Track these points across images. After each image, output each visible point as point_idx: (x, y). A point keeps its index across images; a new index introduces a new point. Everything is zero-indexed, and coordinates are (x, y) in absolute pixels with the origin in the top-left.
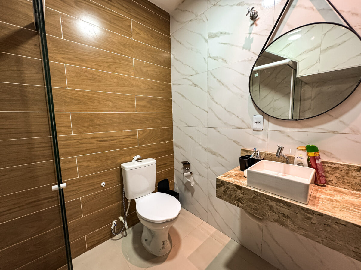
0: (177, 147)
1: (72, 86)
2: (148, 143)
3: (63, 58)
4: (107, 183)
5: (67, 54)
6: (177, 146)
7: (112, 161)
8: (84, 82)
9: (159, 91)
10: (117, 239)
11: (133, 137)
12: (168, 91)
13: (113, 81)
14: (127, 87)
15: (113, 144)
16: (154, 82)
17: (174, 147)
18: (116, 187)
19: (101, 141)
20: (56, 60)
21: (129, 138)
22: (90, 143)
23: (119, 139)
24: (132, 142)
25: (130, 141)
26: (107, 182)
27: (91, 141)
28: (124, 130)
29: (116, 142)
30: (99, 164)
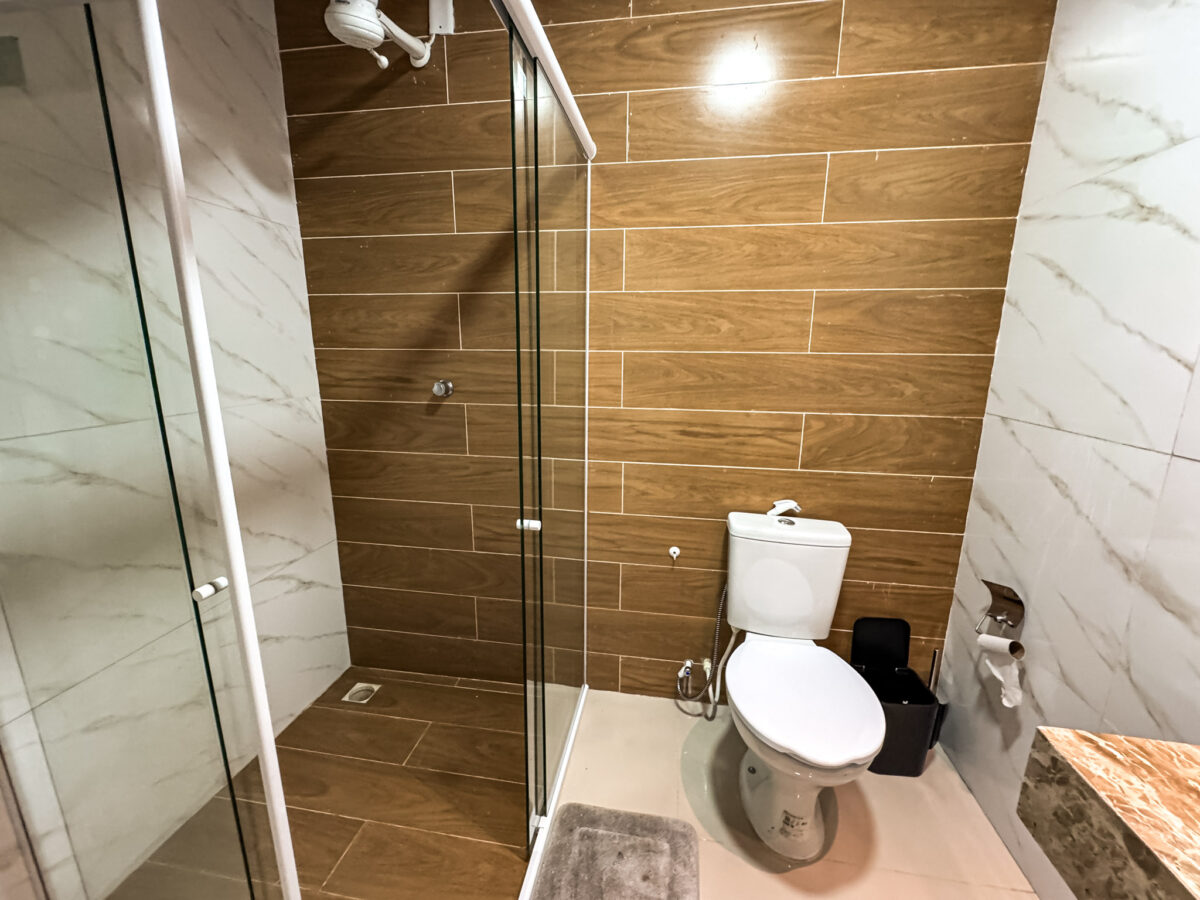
0: (984, 509)
1: (635, 282)
2: (843, 465)
3: (623, 213)
4: (686, 551)
5: (632, 201)
6: (987, 508)
7: (708, 495)
8: (663, 268)
9: (934, 261)
10: (688, 711)
11: (784, 437)
12: (989, 256)
13: (744, 251)
14: (789, 264)
15: (718, 447)
16: (914, 228)
17: (973, 505)
18: (706, 573)
19: (684, 433)
20: (609, 222)
21: (771, 437)
22: (657, 435)
23: (736, 435)
24: (776, 451)
25: (771, 447)
26: (686, 548)
27: (660, 429)
28: (757, 408)
29: (727, 444)
30: (671, 496)
